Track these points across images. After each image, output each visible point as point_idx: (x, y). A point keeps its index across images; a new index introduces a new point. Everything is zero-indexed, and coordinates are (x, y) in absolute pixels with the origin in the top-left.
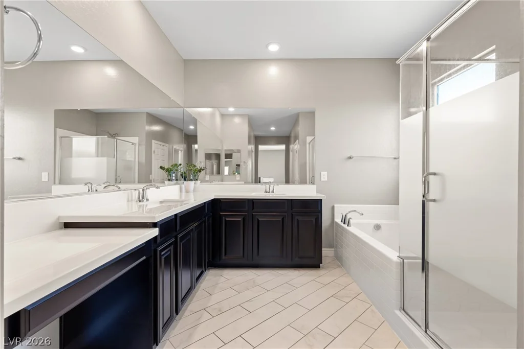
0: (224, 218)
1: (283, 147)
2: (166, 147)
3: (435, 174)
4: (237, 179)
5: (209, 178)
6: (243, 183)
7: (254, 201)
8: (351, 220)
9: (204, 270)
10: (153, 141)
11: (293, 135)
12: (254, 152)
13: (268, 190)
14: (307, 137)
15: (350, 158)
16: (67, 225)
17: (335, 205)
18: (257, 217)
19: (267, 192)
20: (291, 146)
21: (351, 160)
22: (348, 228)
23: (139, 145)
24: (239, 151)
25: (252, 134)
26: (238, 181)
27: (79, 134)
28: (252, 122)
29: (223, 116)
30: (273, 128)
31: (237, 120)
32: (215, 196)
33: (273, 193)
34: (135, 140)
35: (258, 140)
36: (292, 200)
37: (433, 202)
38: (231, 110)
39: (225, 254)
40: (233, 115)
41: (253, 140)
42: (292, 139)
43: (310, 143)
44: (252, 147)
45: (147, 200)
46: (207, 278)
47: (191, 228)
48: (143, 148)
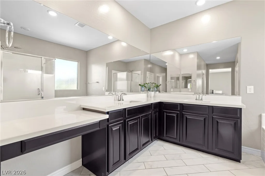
0: (165, 113)
2: (153, 75)
4: (189, 91)
5: (173, 90)
6: (193, 93)
7: (184, 105)
9: (150, 140)
10: (147, 72)
11: (236, 61)
12: (205, 74)
13: (198, 98)
16: (84, 109)
19: (197, 100)
23: (141, 74)
27: (118, 71)
28: (199, 56)
29: (181, 55)
30: (218, 58)
32: (160, 100)
34: (139, 72)
35: (209, 66)
36: (212, 106)
38: (185, 50)
39: (166, 134)
40: (188, 54)
42: (236, 63)
45: (123, 100)
46: (155, 145)
47: (139, 116)
48: (143, 75)
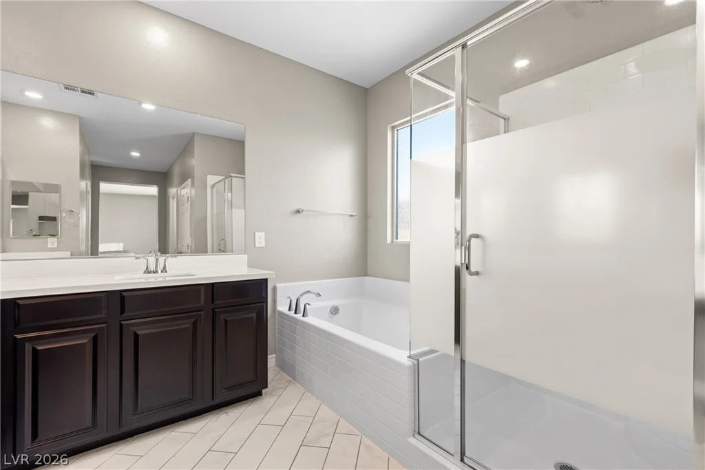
0: (29, 345)
1: (153, 190)
3: (477, 236)
4: (49, 246)
6: (68, 254)
7: (124, 294)
8: (307, 306)
11: (176, 171)
12: (90, 194)
13: (152, 268)
14: (208, 176)
15: (298, 212)
17: (278, 285)
18: (134, 329)
19: (149, 272)
20: (172, 191)
21: (299, 215)
22: (306, 319)
24: (55, 189)
25: (87, 159)
26: (53, 250)
28: (88, 133)
30: (135, 154)
31: (48, 122)
33: (164, 274)
35: (97, 172)
36: (213, 284)
37: (475, 276)
41: (88, 171)
42: (176, 177)
43: (213, 186)
44: (85, 185)
